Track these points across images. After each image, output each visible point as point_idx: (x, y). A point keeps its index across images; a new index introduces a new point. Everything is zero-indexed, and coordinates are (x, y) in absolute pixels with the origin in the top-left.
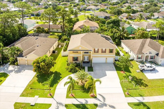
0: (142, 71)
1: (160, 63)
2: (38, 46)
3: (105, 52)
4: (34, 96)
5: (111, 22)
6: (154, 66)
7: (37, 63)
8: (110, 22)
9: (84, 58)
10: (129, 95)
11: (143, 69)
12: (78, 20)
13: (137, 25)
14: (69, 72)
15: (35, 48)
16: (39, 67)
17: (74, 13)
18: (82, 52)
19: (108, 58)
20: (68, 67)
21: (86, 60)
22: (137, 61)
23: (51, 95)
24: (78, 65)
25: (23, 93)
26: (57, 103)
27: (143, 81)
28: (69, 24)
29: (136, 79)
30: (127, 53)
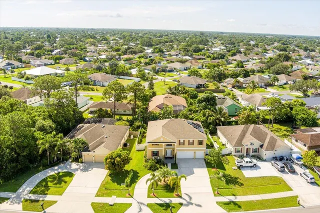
0: (240, 167)
1: (265, 158)
2: (106, 137)
3: (193, 144)
4: (111, 197)
5: (203, 99)
6: (255, 161)
7: (111, 159)
8: (201, 100)
9: (166, 153)
10: (219, 194)
11: (240, 166)
12: (154, 94)
13: (246, 100)
14: (148, 170)
15: (104, 140)
16: (113, 164)
17: (145, 78)
18: (164, 144)
19: (196, 152)
20: (146, 163)
21: (169, 155)
22: (235, 156)
23: (129, 195)
24: (159, 162)
25: (97, 193)
26: (138, 202)
27: (238, 180)
28: (143, 103)
29: (231, 177)
30: (223, 145)
